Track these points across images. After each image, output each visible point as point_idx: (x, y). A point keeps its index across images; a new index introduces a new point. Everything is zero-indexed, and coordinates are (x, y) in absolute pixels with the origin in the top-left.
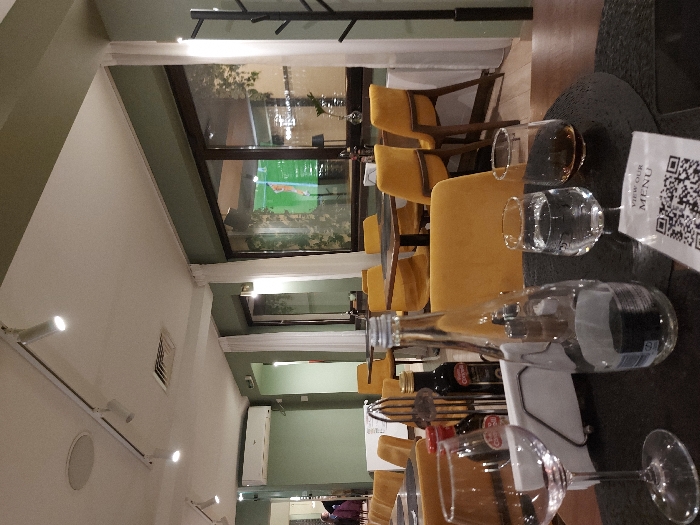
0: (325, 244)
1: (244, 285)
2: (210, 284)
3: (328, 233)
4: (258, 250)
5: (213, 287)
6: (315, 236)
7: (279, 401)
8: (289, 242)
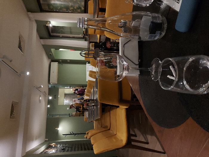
0: (75, 10)
1: (47, 21)
2: (35, 20)
3: (76, 6)
4: (51, 9)
5: (37, 21)
6: (72, 6)
7: (61, 61)
8: (63, 7)
